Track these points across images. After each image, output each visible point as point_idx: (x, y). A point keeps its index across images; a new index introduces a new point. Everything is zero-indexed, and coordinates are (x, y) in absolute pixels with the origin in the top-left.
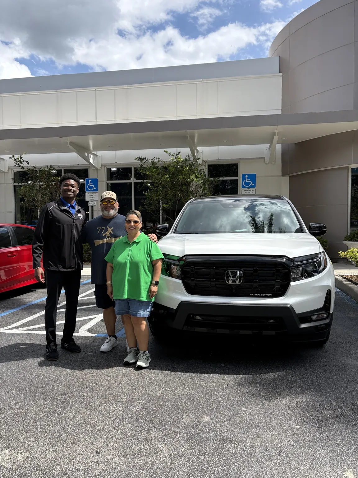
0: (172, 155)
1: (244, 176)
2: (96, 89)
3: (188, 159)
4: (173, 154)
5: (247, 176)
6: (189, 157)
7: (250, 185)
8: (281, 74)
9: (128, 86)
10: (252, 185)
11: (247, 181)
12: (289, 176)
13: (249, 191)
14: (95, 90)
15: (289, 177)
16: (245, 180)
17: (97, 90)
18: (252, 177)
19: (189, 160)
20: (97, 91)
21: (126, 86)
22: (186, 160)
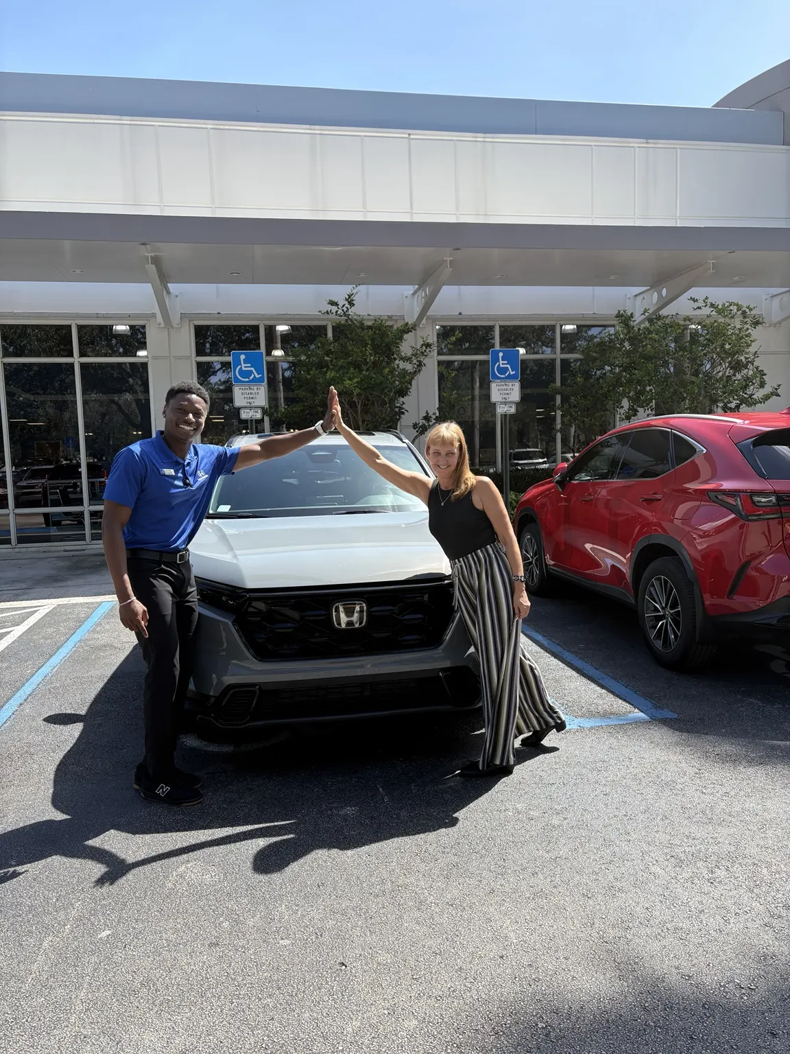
2: (409, 134)
9: (487, 135)
14: (407, 136)
17: (412, 137)
20: (412, 139)
21: (482, 135)
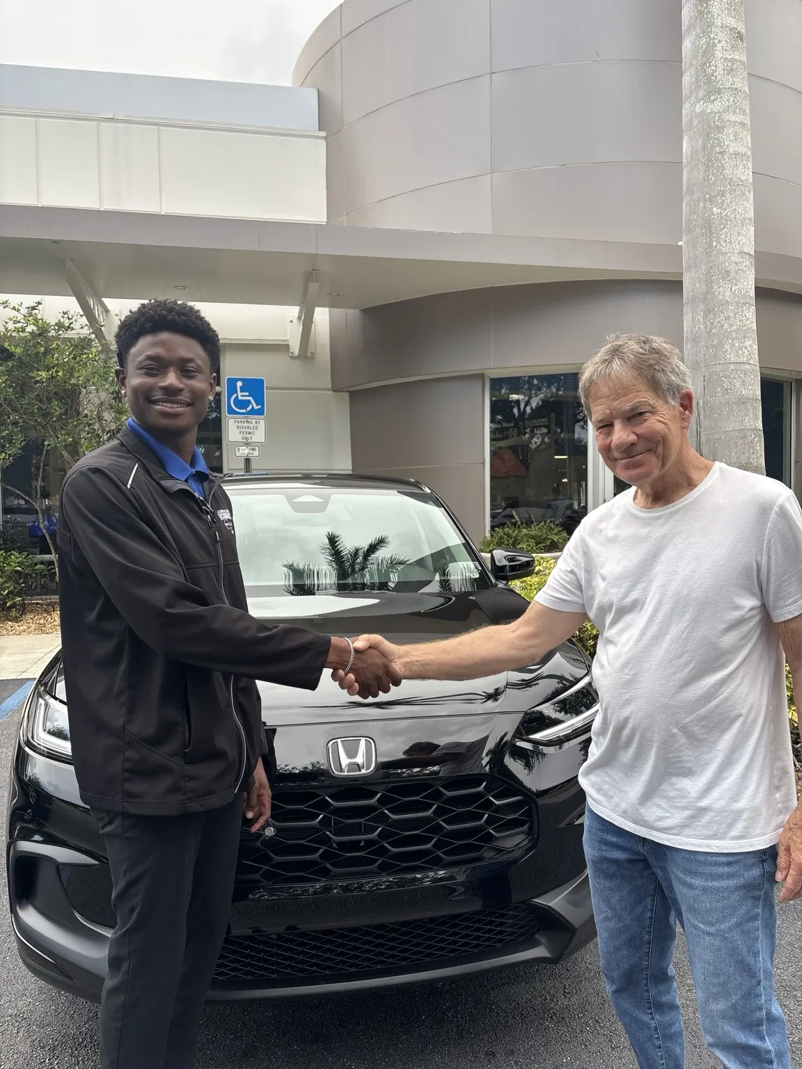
0: (14, 308)
1: (231, 383)
3: (67, 325)
4: (17, 307)
5: (239, 384)
6: (69, 319)
7: (249, 409)
8: (323, 134)
10: (256, 408)
11: (242, 396)
12: (349, 392)
13: (247, 425)
15: (348, 394)
16: (237, 393)
18: (255, 387)
19: (69, 327)
22: (60, 326)
